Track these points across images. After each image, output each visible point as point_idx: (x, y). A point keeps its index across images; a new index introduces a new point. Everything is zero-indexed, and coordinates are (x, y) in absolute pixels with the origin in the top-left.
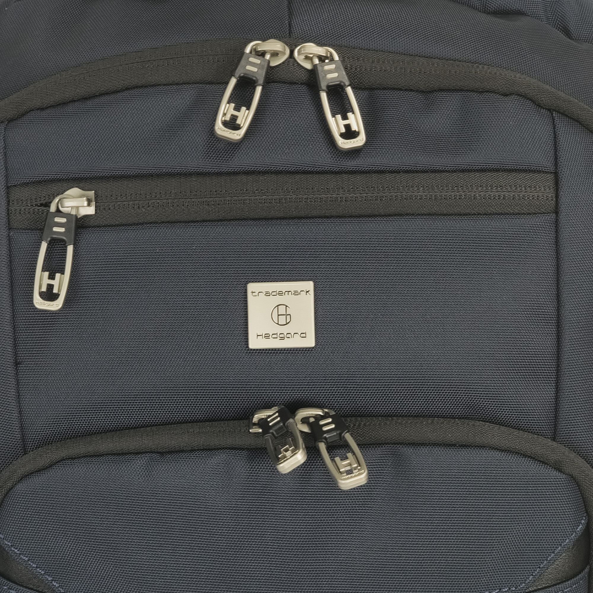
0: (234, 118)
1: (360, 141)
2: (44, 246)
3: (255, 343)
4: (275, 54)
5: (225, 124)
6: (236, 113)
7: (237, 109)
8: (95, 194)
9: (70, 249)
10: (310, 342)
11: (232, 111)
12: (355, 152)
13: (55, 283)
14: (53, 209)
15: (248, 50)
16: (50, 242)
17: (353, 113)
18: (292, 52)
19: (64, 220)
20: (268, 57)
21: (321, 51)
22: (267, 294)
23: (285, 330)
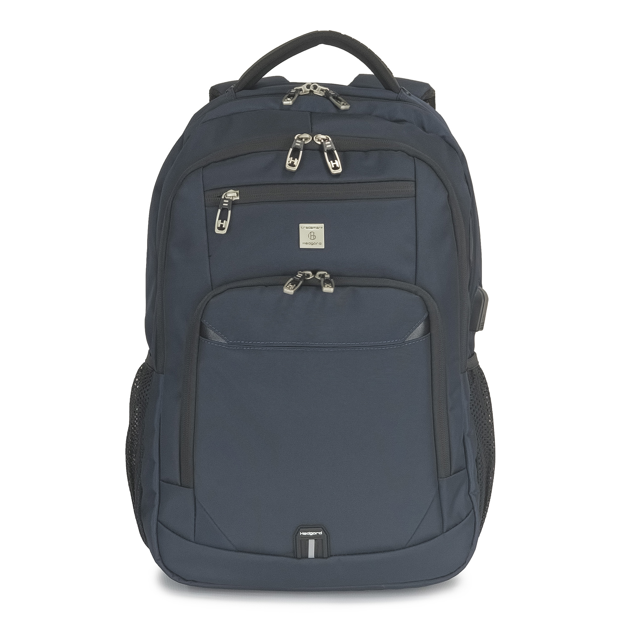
0: (293, 163)
1: (340, 171)
2: (219, 211)
3: (302, 246)
4: (306, 139)
5: (289, 165)
6: (293, 161)
7: (294, 159)
8: (239, 192)
9: (230, 212)
10: (322, 246)
11: (292, 160)
12: (338, 175)
13: (224, 224)
14: (223, 197)
15: (296, 138)
16: (222, 209)
17: (337, 160)
18: (313, 138)
19: (227, 201)
20: (304, 140)
21: (324, 137)
22: (307, 228)
23: (313, 241)
